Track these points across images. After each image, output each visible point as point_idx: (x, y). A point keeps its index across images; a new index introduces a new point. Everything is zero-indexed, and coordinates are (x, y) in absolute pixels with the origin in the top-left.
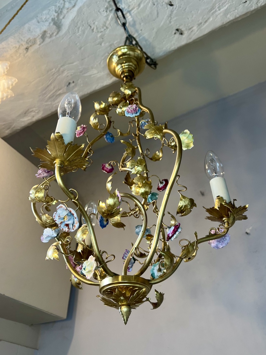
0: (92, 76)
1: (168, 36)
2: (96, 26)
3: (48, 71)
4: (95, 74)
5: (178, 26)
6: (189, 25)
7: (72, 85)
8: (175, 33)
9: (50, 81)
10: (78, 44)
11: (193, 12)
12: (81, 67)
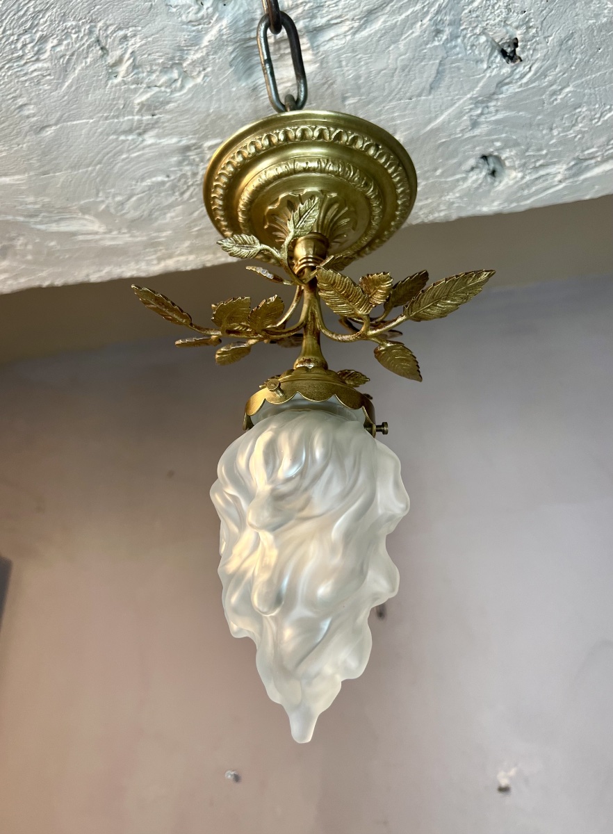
0: (81, 238)
1: (439, 172)
2: (133, 52)
4: (96, 233)
5: (498, 144)
6: (544, 152)
8: (473, 169)
10: (30, 110)
11: (584, 109)
12: (31, 199)
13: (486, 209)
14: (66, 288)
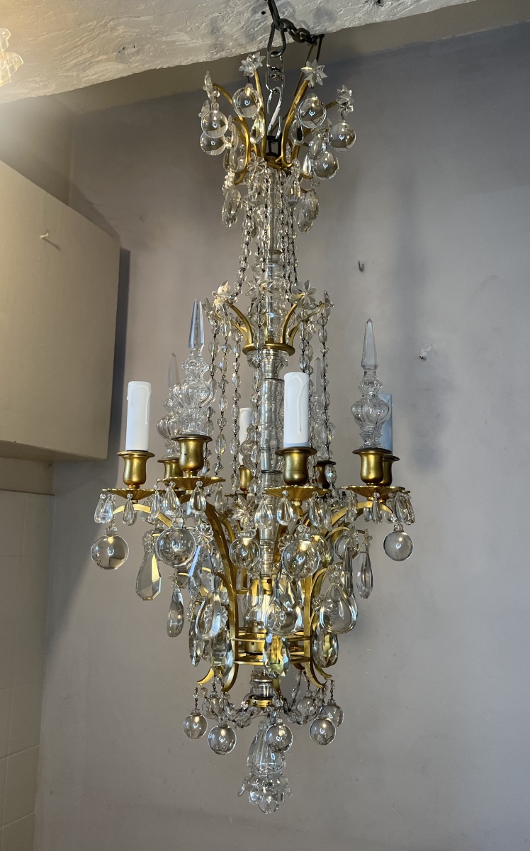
0: (178, 43)
1: (350, 4)
3: (80, 24)
4: (185, 41)
7: (130, 50)
9: (81, 39)
12: (154, 26)
13: (378, 20)
14: (169, 68)
